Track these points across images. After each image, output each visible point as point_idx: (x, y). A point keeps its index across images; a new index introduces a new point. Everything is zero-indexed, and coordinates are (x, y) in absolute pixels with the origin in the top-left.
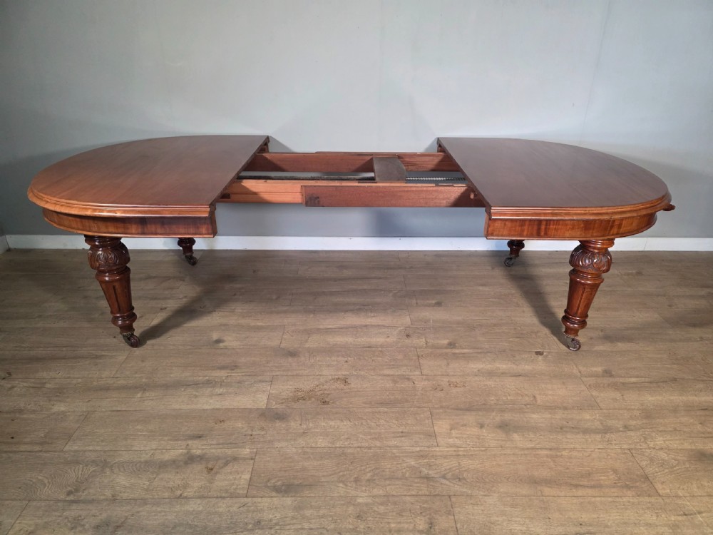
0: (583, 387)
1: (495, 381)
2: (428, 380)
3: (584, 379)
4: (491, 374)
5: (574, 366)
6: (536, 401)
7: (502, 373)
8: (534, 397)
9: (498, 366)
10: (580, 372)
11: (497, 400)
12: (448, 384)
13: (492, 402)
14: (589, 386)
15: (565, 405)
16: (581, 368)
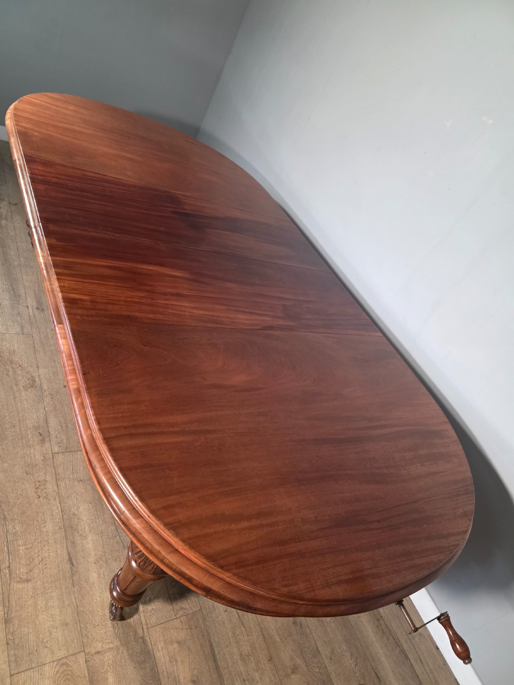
0: (61, 654)
1: (54, 533)
2: (45, 460)
3: (81, 658)
4: (69, 528)
5: (111, 646)
6: (18, 582)
7: (73, 543)
8: (28, 581)
9: (90, 538)
10: (98, 653)
11: (15, 534)
12: (41, 479)
13: (10, 527)
14: (66, 664)
15: (16, 622)
16: (109, 656)
